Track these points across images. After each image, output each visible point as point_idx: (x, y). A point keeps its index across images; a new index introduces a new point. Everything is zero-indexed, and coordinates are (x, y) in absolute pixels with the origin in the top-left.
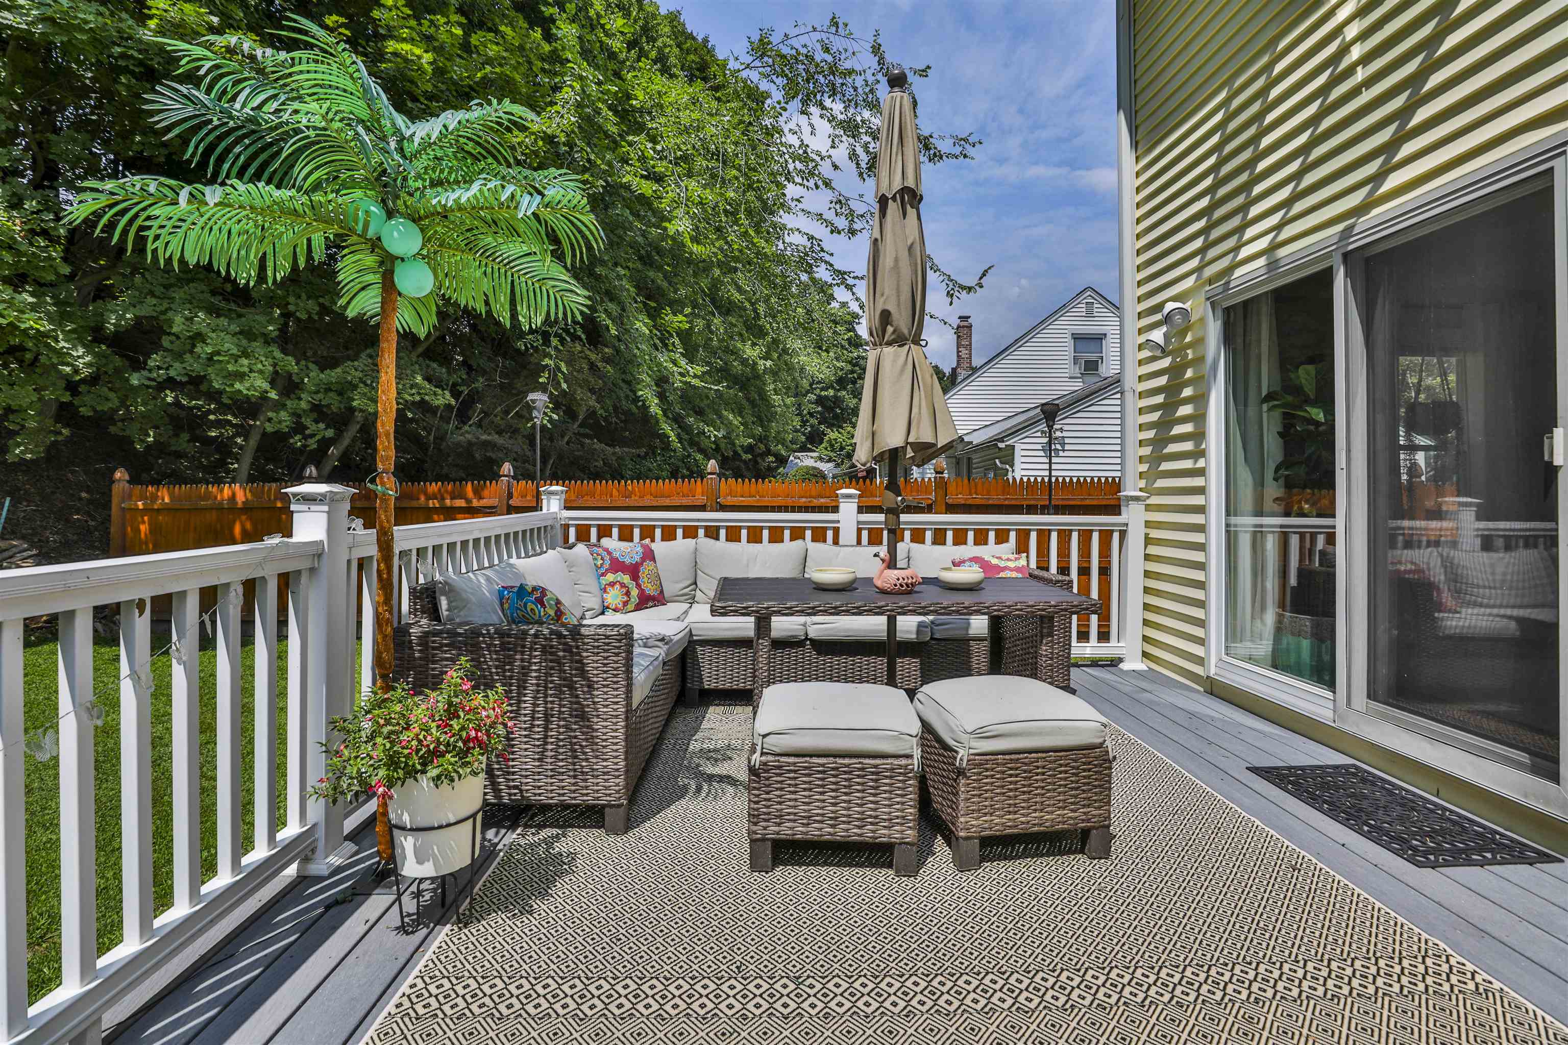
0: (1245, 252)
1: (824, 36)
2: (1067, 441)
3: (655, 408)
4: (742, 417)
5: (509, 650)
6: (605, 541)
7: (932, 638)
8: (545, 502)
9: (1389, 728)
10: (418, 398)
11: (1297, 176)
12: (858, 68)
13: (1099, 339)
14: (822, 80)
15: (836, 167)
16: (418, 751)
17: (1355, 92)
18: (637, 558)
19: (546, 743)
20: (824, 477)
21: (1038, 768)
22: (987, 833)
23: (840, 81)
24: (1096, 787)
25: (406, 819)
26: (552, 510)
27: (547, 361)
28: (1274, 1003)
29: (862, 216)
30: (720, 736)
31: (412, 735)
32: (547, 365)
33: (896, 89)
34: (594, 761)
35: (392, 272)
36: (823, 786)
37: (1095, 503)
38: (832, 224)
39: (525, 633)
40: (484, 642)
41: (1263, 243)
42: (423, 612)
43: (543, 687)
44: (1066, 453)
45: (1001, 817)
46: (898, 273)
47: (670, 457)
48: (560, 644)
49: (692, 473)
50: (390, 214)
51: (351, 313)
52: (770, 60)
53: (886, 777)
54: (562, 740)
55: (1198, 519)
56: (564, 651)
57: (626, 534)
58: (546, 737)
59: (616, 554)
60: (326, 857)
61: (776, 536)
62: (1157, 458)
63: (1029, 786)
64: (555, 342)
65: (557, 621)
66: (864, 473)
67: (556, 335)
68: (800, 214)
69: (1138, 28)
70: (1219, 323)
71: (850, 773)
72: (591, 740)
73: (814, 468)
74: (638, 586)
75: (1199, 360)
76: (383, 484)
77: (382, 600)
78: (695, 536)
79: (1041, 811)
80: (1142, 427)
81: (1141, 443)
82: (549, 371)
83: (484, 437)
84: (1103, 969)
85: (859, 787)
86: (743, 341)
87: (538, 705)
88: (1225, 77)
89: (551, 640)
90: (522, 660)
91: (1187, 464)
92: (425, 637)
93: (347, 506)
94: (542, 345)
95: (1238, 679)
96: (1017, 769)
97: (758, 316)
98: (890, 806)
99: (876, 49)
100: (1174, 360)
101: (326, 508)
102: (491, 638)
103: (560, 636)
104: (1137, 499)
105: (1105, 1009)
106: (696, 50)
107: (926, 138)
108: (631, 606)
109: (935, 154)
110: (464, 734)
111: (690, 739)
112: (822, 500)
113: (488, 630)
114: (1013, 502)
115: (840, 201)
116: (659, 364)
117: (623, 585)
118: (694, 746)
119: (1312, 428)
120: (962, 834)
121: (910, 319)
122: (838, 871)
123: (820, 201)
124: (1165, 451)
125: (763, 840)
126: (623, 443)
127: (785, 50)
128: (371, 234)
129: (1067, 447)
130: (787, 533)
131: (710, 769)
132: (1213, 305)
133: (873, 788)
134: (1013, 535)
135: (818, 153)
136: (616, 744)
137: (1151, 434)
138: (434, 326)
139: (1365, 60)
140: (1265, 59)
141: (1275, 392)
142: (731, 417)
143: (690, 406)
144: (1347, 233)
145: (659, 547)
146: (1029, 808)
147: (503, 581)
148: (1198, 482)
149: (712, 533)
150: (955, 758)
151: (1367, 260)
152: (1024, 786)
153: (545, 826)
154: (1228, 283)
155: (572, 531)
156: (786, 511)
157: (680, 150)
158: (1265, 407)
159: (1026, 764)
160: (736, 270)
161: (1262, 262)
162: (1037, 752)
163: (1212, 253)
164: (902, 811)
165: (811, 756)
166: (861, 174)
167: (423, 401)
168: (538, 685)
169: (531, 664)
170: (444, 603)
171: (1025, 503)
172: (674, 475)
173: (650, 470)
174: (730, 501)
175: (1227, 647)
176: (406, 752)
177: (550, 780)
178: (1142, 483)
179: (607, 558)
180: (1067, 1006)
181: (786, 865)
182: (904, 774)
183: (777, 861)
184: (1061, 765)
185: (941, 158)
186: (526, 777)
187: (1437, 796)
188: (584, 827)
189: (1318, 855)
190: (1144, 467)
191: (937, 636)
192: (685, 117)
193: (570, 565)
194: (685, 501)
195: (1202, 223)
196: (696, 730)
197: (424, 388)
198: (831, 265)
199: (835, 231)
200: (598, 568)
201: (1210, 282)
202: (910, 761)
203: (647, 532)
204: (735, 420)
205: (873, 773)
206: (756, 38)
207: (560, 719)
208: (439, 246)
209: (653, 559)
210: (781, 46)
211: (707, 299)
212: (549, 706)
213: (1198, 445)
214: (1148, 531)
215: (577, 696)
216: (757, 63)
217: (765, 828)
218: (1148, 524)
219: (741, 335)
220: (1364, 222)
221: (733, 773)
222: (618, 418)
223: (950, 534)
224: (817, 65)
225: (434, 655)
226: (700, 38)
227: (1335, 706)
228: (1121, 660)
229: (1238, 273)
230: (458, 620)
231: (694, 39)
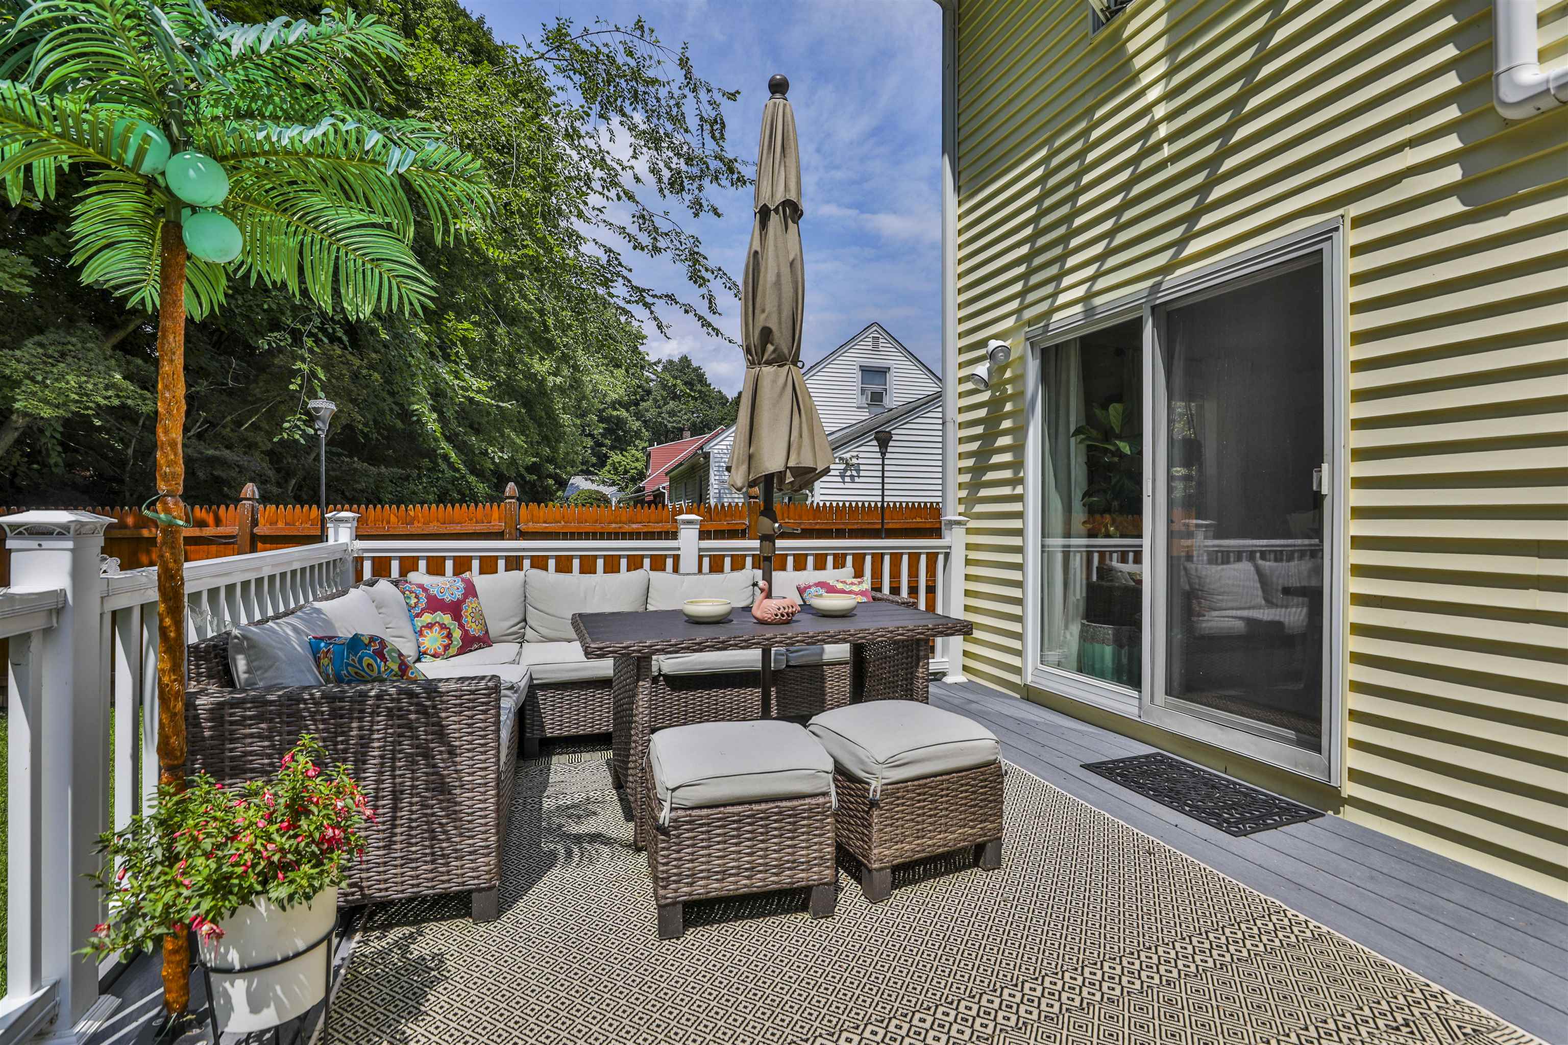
0: (1062, 299)
1: (628, 38)
2: (862, 467)
3: (432, 424)
4: (527, 436)
5: (342, 717)
6: (412, 576)
7: (788, 666)
8: (331, 532)
9: (1188, 718)
10: (116, 402)
11: (1110, 234)
12: (662, 78)
13: (882, 372)
14: (624, 85)
15: (638, 179)
16: (254, 866)
17: (1161, 166)
18: (458, 595)
19: (394, 826)
20: (607, 501)
21: (942, 790)
22: (899, 860)
23: (643, 89)
24: (991, 802)
25: (234, 958)
26: (340, 541)
27: (299, 365)
28: (1182, 981)
29: (666, 234)
30: (574, 789)
31: (242, 847)
32: (300, 370)
33: (778, 95)
34: (457, 839)
35: (179, 227)
36: (738, 836)
37: (898, 526)
38: (636, 240)
39: (364, 695)
40: (308, 710)
41: (1080, 292)
42: (209, 677)
43: (390, 758)
44: (861, 480)
45: (910, 843)
46: (780, 289)
47: (438, 479)
48: (411, 704)
49: (464, 495)
50: (176, 147)
51: (87, 278)
52: (567, 54)
53: (804, 818)
54: (416, 820)
55: (1016, 541)
56: (417, 712)
57: (436, 567)
58: (394, 818)
59: (434, 591)
60: (74, 1024)
61: (612, 565)
62: (975, 486)
63: (936, 808)
64: (309, 342)
65: (402, 677)
66: (652, 498)
67: (310, 334)
68: (602, 224)
69: (962, 79)
70: (1038, 362)
71: (767, 818)
72: (454, 816)
73: (597, 492)
74: (461, 626)
75: (1018, 395)
76: (167, 511)
77: (167, 666)
78: (519, 568)
79: (945, 832)
80: (961, 456)
81: (961, 471)
82: (303, 377)
83: (211, 452)
84: (1037, 979)
85: (776, 833)
86: (531, 355)
87: (383, 782)
88: (1045, 137)
89: (399, 700)
90: (361, 728)
91: (1006, 491)
92: (217, 711)
93: (101, 542)
94: (291, 345)
95: (1051, 684)
96: (924, 794)
97: (547, 329)
98: (807, 848)
99: (684, 63)
100: (993, 395)
101: (70, 544)
102: (317, 704)
103: (411, 694)
104: (958, 523)
105: (1052, 1019)
106: (470, 29)
107: (731, 161)
108: (453, 650)
109: (738, 179)
110: (317, 835)
111: (541, 798)
112: (634, 526)
113: (311, 695)
114: (823, 527)
115: (643, 217)
116: (437, 375)
117: (443, 626)
118: (548, 804)
119: (1116, 459)
120: (876, 866)
121: (790, 339)
122: (753, 923)
123: (622, 214)
124: (984, 478)
125: (674, 904)
126: (387, 462)
127: (585, 46)
128: (147, 167)
129: (862, 473)
130: (624, 562)
131: (575, 829)
132: (1032, 345)
133: (790, 831)
134: (849, 559)
135: (619, 162)
136: (485, 817)
137: (970, 462)
138: (221, 306)
139: (1171, 138)
140: (1083, 125)
141: (1082, 427)
142: (513, 435)
143: (467, 422)
144: (1155, 288)
145: (481, 582)
146: (934, 831)
147: (313, 630)
148: (1016, 507)
149: (539, 563)
150: (868, 790)
151: (1169, 314)
152: (931, 809)
153: (391, 926)
154: (1047, 325)
155: (367, 566)
156: (602, 538)
157: (467, 138)
158: (1073, 440)
159: (932, 788)
160: (522, 277)
161: (1079, 308)
162: (941, 774)
163: (1031, 297)
164: (820, 851)
165: (725, 806)
166: (661, 190)
167: (123, 406)
168: (382, 757)
169: (372, 731)
170: (241, 663)
171: (834, 527)
172: (442, 499)
173: (414, 493)
174: (531, 527)
175: (1042, 656)
176: (239, 870)
177: (399, 871)
178: (961, 508)
179: (423, 596)
180: (1020, 1025)
181: (696, 926)
182: (822, 813)
183: (688, 923)
184: (962, 785)
185: (745, 183)
186: (368, 870)
187: (1225, 773)
188: (443, 918)
189: (1161, 838)
190: (963, 493)
191: (792, 663)
192: (472, 101)
193: (379, 605)
194: (479, 528)
195: (1022, 269)
196: (545, 785)
197: (126, 390)
198: (629, 281)
199: (638, 246)
200: (410, 608)
201: (1029, 323)
202: (827, 799)
203: (462, 565)
204: (519, 441)
205: (790, 816)
206: (552, 25)
207: (412, 795)
208: (244, 199)
209: (475, 595)
210: (579, 40)
211: (491, 307)
212: (398, 780)
213: (1016, 473)
214: (968, 552)
215: (435, 766)
216: (552, 55)
217: (676, 891)
218: (968, 547)
219: (529, 348)
220: (1171, 280)
221: (602, 829)
222: (379, 433)
223: (790, 560)
224: (619, 68)
225: (232, 732)
226: (474, 17)
227: (1140, 703)
228: (944, 674)
229: (1056, 317)
230: (261, 684)
231: (467, 16)
